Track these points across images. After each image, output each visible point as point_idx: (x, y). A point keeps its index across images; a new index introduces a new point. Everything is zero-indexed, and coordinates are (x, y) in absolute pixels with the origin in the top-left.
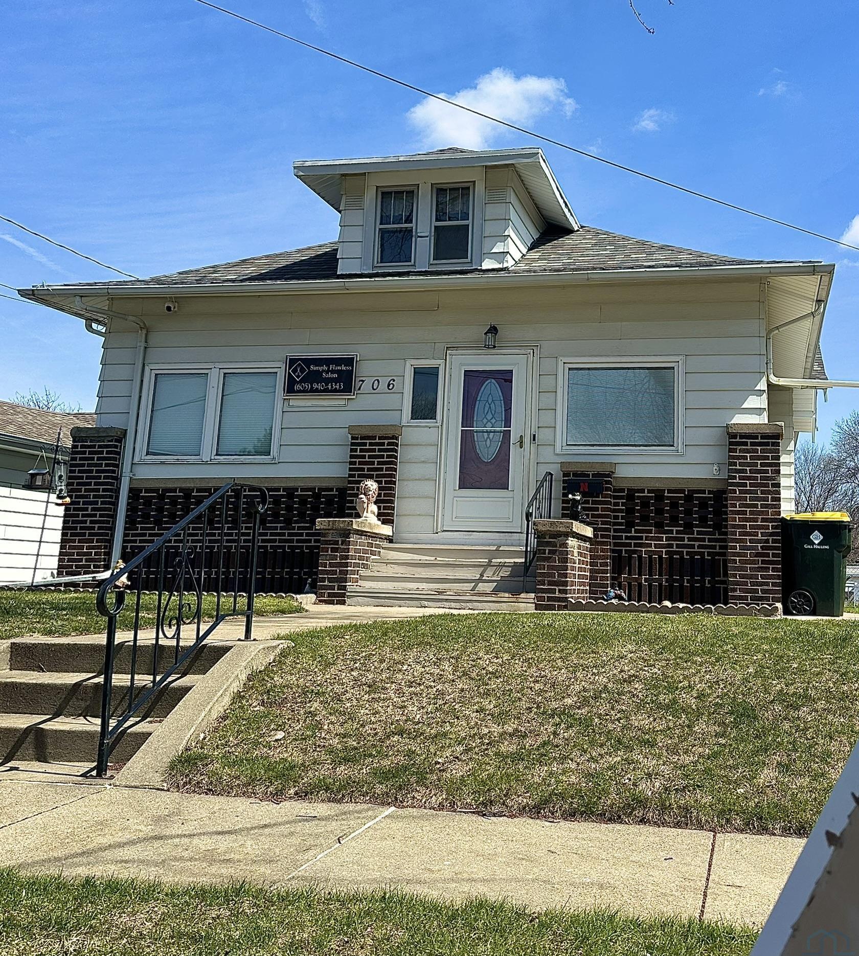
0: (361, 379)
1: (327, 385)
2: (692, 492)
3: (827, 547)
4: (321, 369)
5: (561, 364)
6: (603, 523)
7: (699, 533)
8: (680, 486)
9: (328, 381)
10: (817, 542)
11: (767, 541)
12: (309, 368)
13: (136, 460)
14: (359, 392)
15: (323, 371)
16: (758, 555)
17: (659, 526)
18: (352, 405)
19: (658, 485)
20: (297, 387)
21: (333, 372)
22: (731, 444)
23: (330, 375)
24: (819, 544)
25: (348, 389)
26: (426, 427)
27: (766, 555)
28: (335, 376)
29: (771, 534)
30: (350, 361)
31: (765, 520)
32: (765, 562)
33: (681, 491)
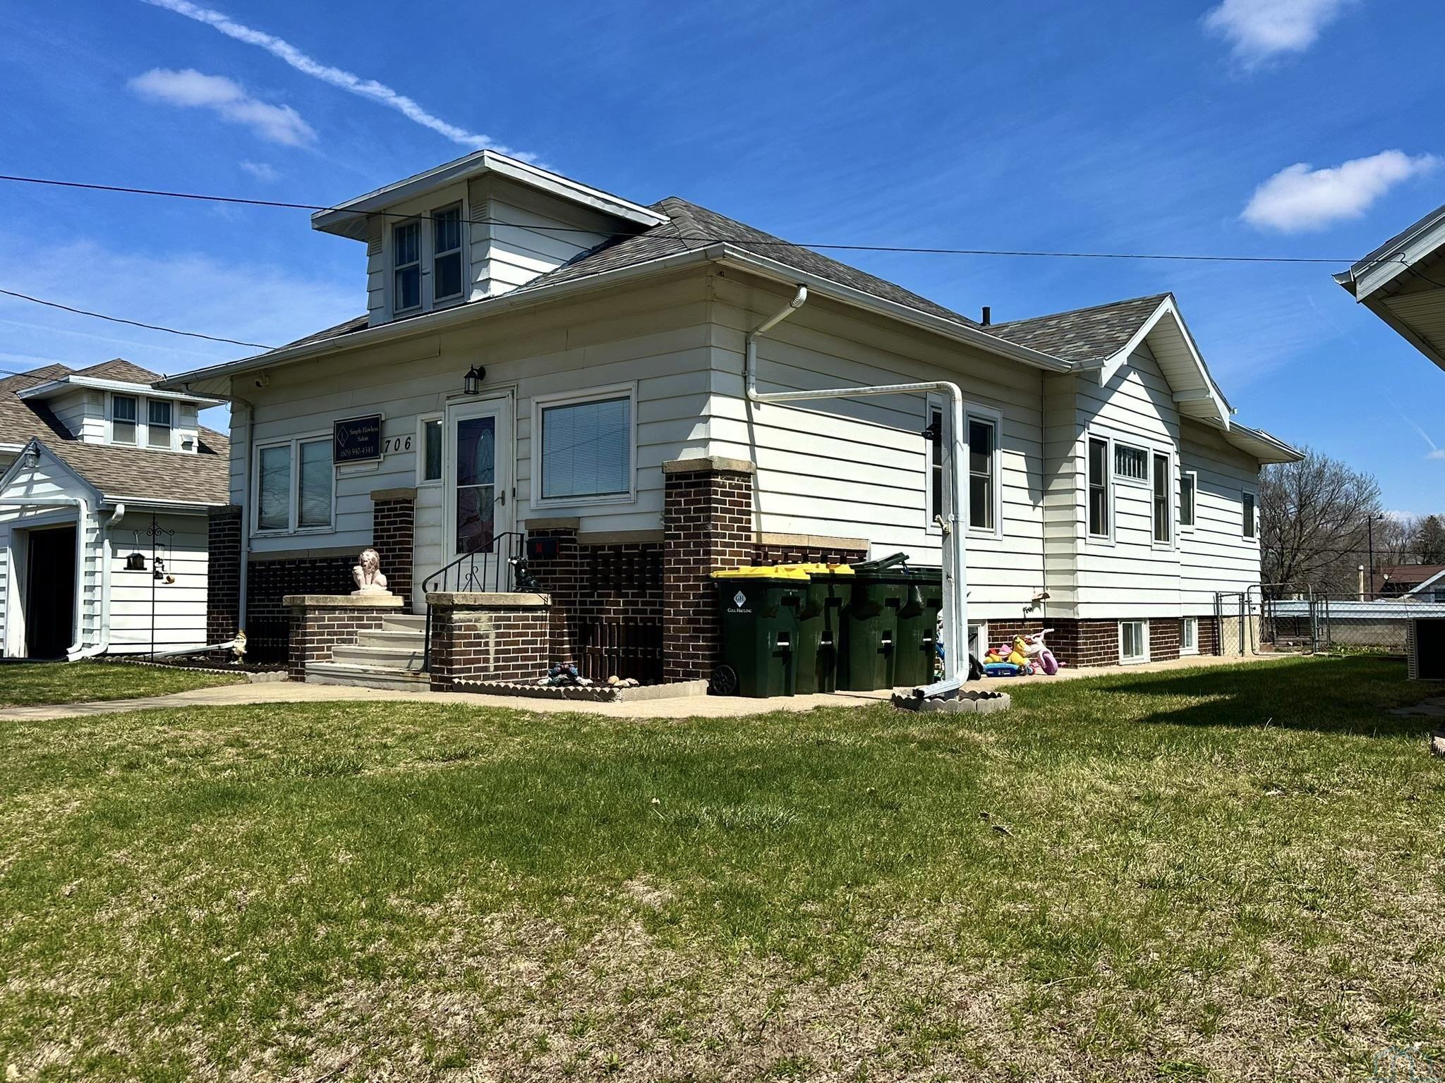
0: (387, 439)
1: (361, 449)
2: (646, 546)
3: (749, 611)
4: (356, 432)
5: (534, 404)
6: (561, 588)
7: (652, 595)
8: (634, 541)
9: (363, 444)
10: (740, 604)
11: (698, 605)
12: (349, 433)
13: (251, 534)
14: (386, 454)
15: (358, 434)
16: (690, 621)
17: (618, 587)
18: (383, 469)
19: (614, 541)
20: (343, 454)
21: (365, 434)
22: (668, 487)
23: (363, 439)
24: (742, 608)
25: (375, 454)
26: (433, 487)
27: (697, 621)
28: (367, 439)
29: (702, 596)
30: (376, 422)
31: (696, 579)
32: (695, 630)
33: (635, 546)
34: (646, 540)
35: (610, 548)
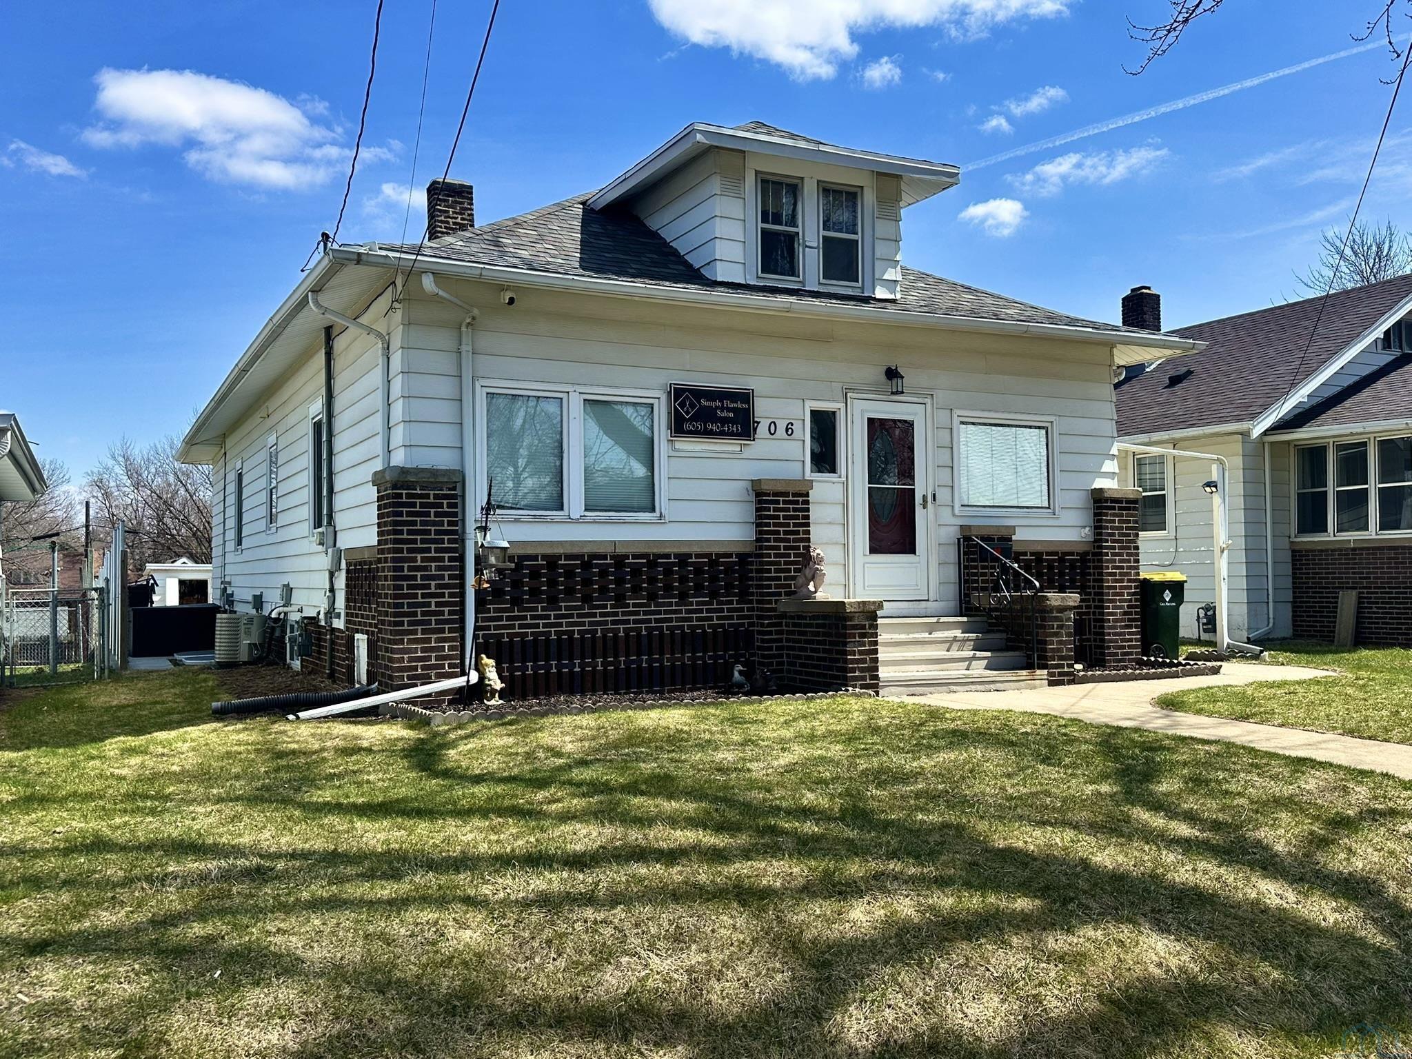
0: (758, 419)
1: (722, 426)
3: (1172, 603)
4: (713, 404)
5: (955, 417)
9: (724, 421)
10: (1167, 599)
11: (1130, 600)
13: (477, 515)
14: (755, 436)
15: (717, 408)
18: (747, 453)
19: (1039, 548)
20: (687, 426)
21: (729, 410)
22: (1097, 508)
23: (725, 414)
24: (1169, 602)
25: (745, 435)
26: (830, 481)
27: (1130, 613)
28: (731, 415)
29: (1134, 594)
30: (745, 397)
31: (1129, 581)
32: (1129, 620)
33: (1056, 553)
34: (1066, 549)
35: (1032, 554)
